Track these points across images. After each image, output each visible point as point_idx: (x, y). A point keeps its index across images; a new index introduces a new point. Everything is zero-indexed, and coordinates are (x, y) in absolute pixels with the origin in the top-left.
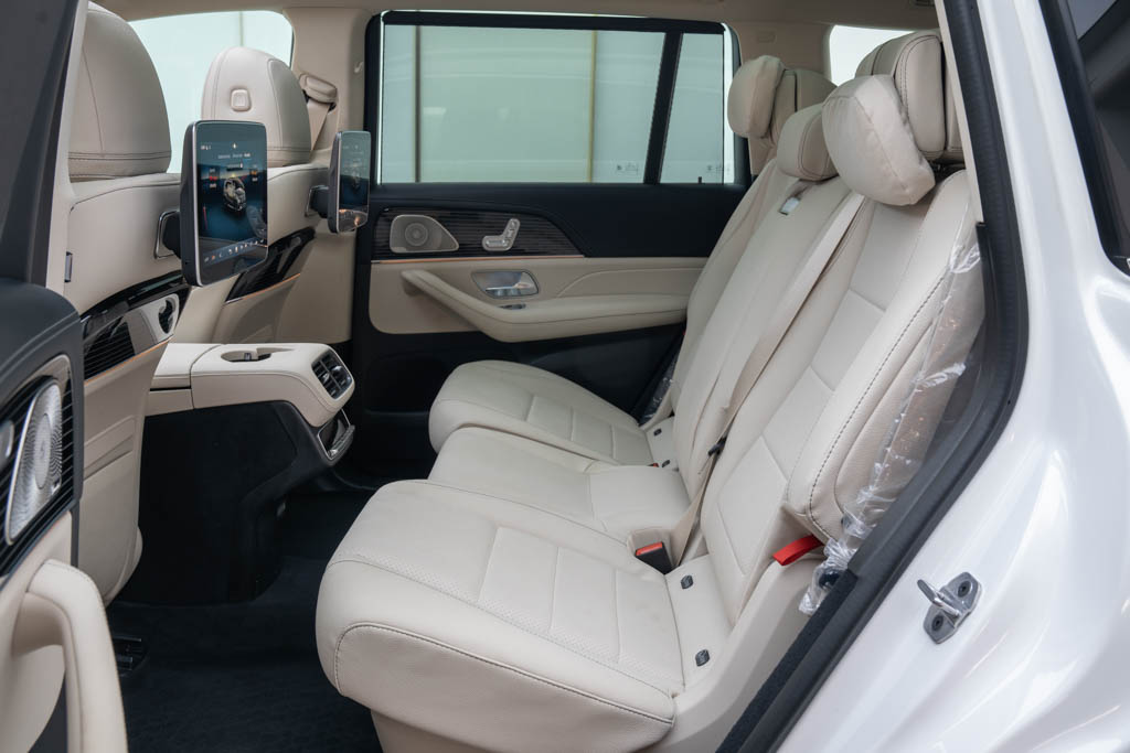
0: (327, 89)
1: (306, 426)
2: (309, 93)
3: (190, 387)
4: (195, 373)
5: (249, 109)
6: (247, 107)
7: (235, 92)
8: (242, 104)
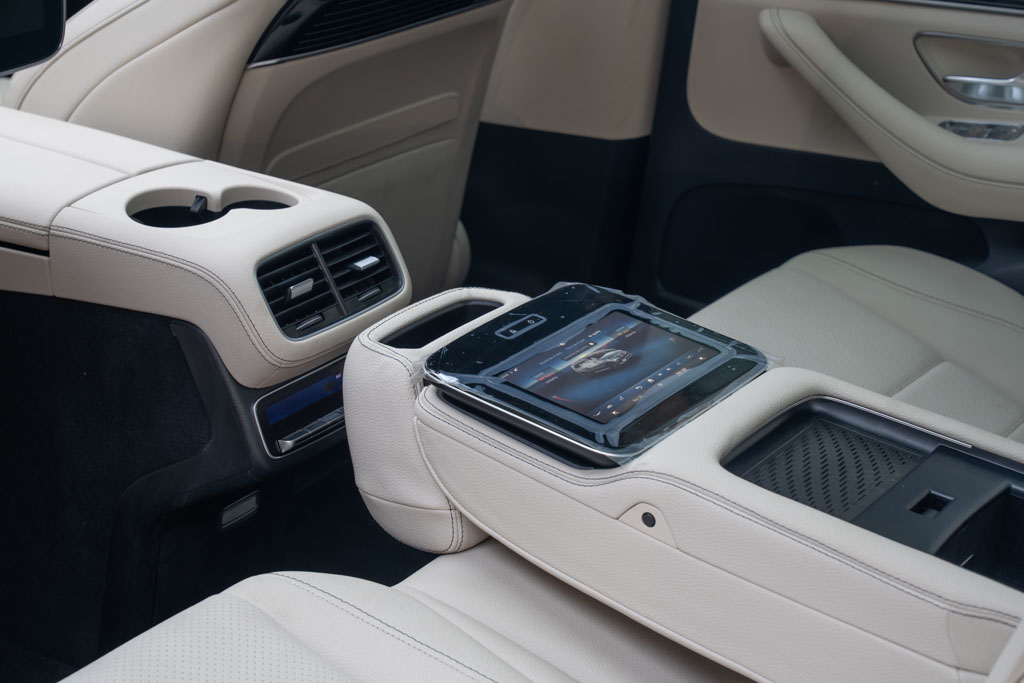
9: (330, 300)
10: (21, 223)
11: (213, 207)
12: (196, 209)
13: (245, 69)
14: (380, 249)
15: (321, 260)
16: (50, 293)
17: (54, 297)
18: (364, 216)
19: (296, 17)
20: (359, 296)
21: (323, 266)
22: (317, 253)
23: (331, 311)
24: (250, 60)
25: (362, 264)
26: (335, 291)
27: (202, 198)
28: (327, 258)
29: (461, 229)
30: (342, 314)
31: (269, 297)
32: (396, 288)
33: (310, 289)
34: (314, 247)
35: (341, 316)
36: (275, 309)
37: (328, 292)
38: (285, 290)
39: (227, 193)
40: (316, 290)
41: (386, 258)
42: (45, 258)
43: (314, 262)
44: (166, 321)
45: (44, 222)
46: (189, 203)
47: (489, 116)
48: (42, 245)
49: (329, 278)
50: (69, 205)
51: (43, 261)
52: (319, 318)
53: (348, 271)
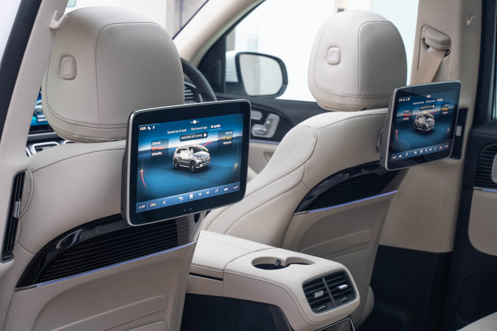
0: (441, 38)
1: (289, 327)
2: (427, 41)
3: (222, 280)
4: (228, 270)
5: (338, 63)
6: (336, 62)
7: (331, 49)
8: (334, 59)
9: (329, 300)
10: (213, 268)
11: (282, 264)
12: (277, 265)
13: (293, 215)
14: (348, 282)
15: (326, 284)
16: (222, 296)
17: (223, 297)
18: (341, 269)
19: (312, 197)
20: (340, 300)
21: (327, 287)
22: (324, 281)
23: (329, 304)
24: (296, 211)
25: (341, 287)
26: (331, 296)
27: (279, 261)
28: (328, 284)
29: (370, 290)
30: (334, 306)
31: (307, 296)
32: (354, 298)
33: (322, 295)
34: (323, 279)
35: (333, 307)
36: (310, 301)
37: (328, 297)
38: (313, 294)
39: (288, 259)
40: (324, 295)
41: (350, 286)
42: (221, 282)
43: (323, 285)
44: (267, 305)
45: (222, 268)
46: (274, 263)
47: (383, 242)
48: (221, 277)
49: (329, 291)
50: (231, 261)
51: (220, 282)
52: (325, 306)
53: (336, 289)
